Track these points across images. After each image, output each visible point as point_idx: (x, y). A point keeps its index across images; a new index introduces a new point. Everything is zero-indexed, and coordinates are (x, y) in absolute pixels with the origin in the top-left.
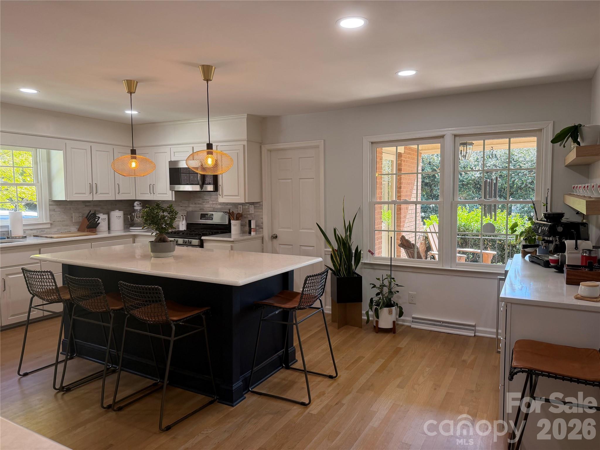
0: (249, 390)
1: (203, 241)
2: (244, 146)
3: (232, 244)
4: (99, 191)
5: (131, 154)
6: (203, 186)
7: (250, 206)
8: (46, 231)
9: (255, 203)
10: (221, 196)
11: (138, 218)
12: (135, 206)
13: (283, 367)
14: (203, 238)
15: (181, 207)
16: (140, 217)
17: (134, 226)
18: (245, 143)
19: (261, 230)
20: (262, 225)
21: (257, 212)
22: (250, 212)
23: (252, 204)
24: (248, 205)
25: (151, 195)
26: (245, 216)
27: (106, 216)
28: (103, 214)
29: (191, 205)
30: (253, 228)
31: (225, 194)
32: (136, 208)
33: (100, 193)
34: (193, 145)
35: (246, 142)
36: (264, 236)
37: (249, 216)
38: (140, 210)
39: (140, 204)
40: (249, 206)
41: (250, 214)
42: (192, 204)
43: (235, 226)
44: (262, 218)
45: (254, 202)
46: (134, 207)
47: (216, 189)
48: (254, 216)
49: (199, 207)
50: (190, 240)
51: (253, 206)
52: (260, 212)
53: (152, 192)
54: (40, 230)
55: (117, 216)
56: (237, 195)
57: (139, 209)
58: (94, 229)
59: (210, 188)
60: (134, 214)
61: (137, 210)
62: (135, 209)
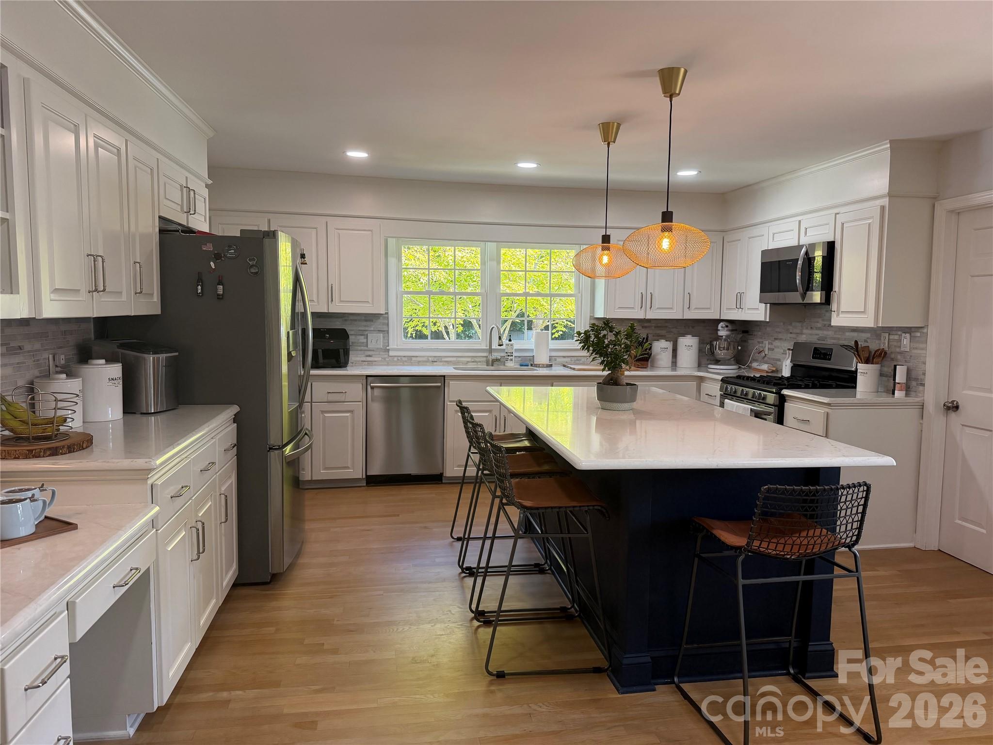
0: (673, 682)
1: (785, 397)
2: (883, 208)
3: (827, 410)
4: (656, 304)
5: (602, 243)
6: (805, 294)
7: (903, 335)
8: (583, 360)
9: (913, 330)
10: (836, 312)
11: (721, 350)
12: (719, 330)
13: (788, 674)
14: (785, 392)
15: (791, 333)
16: (725, 349)
17: (719, 363)
18: (885, 201)
19: (921, 388)
20: (922, 377)
21: (916, 348)
22: (902, 349)
23: (908, 330)
24: (899, 333)
25: (738, 311)
26: (893, 356)
27: (668, 345)
28: (666, 341)
29: (805, 331)
30: (899, 383)
31: (843, 309)
32: (721, 333)
33: (658, 308)
34: (799, 218)
35: (887, 199)
36: (925, 402)
37: (899, 357)
38: (727, 336)
39: (727, 326)
40: (901, 335)
41: (901, 353)
42: (807, 328)
43: (866, 374)
44: (924, 363)
45: (911, 328)
46: (719, 332)
47: (828, 300)
48: (909, 357)
49: (816, 335)
50: (763, 393)
51: (908, 335)
52: (922, 349)
53: (738, 307)
54: (576, 358)
55: (688, 345)
56: (863, 311)
57: (725, 335)
58: (645, 362)
59: (817, 297)
60: (716, 343)
61: (722, 336)
62: (719, 334)
